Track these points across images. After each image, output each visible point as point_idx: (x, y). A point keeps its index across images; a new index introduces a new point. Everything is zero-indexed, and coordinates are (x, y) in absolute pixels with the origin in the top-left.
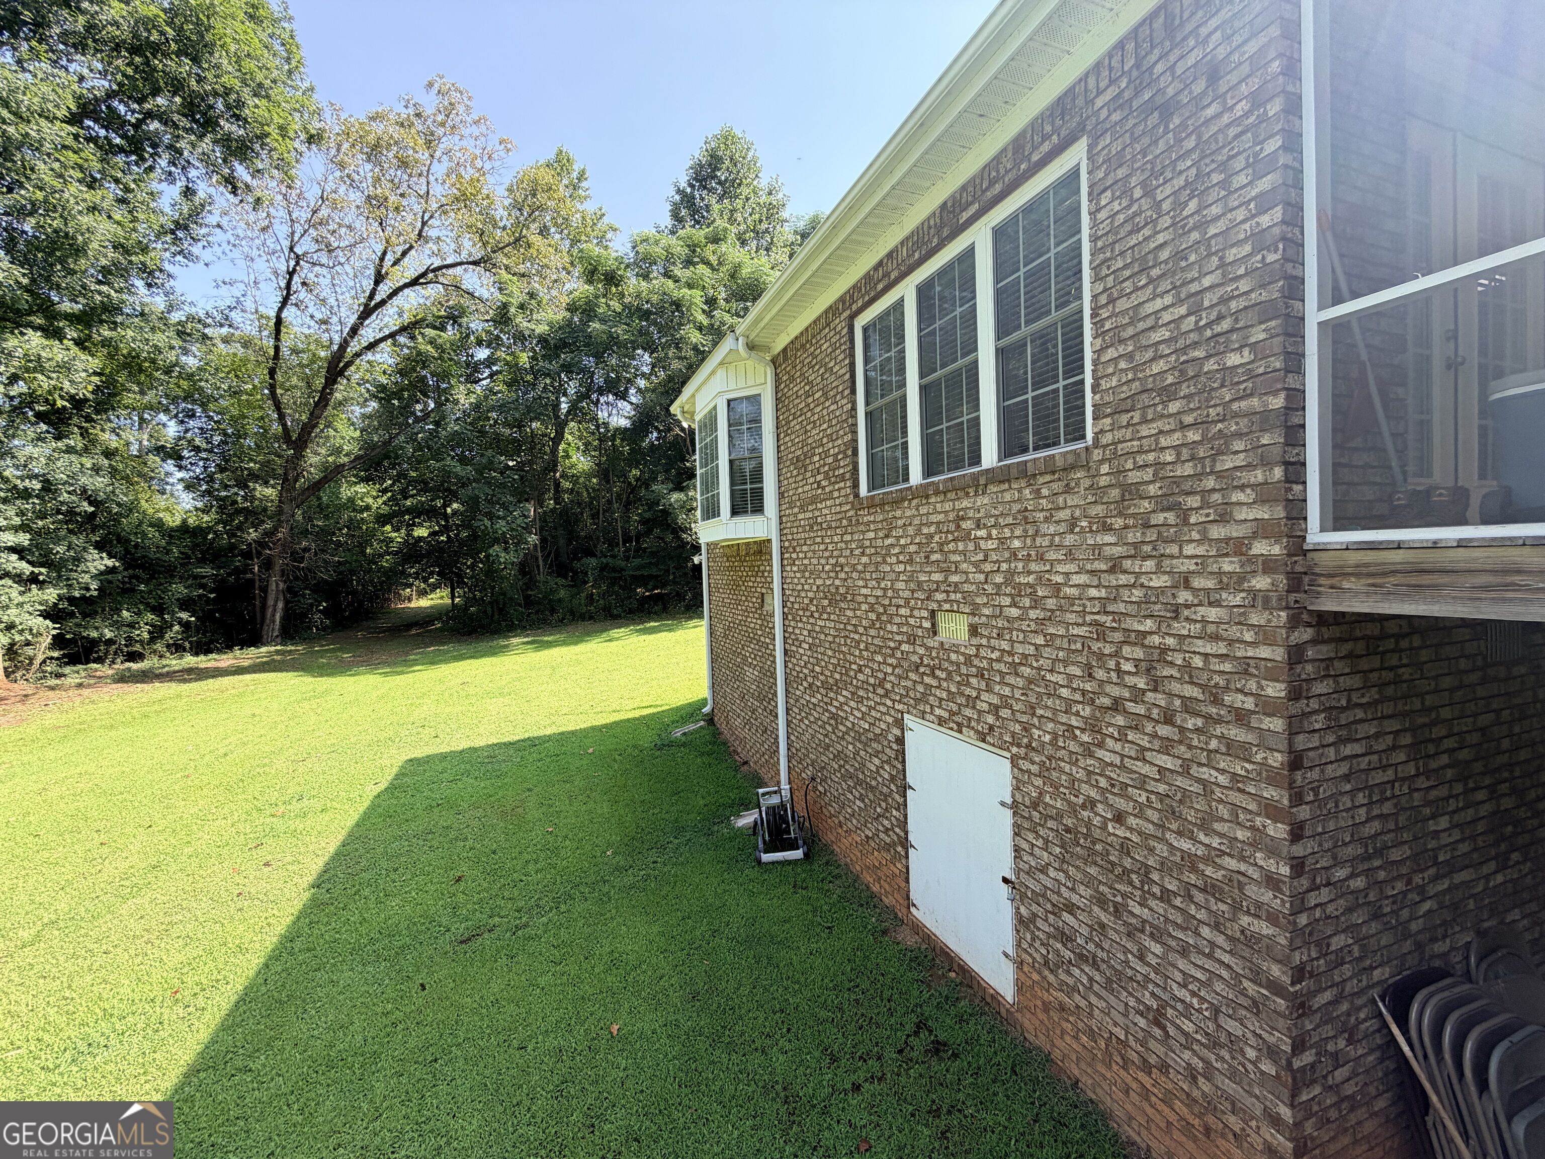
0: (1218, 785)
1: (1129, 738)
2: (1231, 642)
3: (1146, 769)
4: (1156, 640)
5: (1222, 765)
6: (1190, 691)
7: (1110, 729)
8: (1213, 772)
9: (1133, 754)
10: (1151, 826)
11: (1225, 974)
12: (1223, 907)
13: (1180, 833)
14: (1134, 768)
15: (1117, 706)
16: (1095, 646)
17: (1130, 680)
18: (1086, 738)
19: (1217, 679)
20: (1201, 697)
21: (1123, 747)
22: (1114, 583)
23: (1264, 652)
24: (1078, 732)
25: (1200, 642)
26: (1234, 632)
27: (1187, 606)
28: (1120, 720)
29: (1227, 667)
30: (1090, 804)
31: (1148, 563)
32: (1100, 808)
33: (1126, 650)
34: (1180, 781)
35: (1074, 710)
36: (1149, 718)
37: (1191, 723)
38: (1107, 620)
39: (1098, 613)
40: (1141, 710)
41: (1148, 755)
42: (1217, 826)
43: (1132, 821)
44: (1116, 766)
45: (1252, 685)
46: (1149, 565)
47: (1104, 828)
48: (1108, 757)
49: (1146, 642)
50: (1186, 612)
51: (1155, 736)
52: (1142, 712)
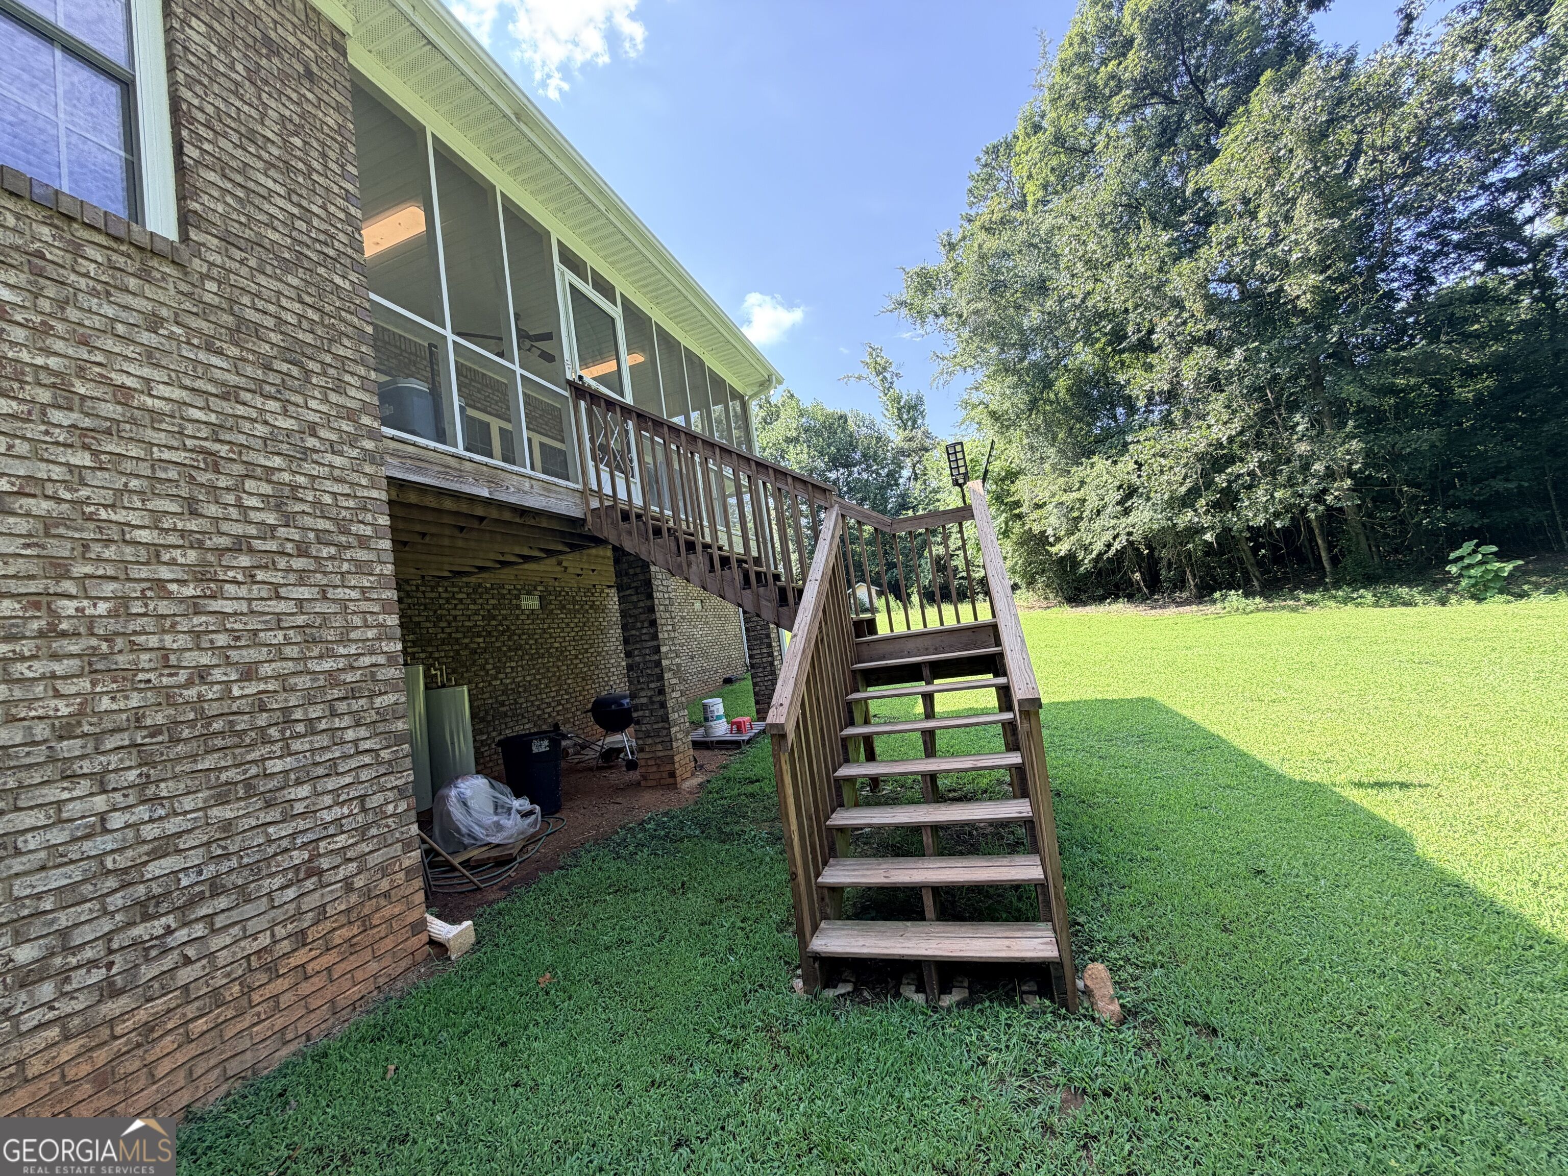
0: (351, 600)
1: (259, 578)
2: (352, 484)
3: (281, 607)
4: (286, 477)
5: (353, 583)
6: (322, 524)
7: (231, 574)
8: (347, 591)
9: (264, 594)
10: (290, 664)
11: (367, 759)
12: (362, 702)
13: (321, 657)
14: (267, 609)
15: (240, 545)
16: (202, 477)
17: (254, 516)
18: (189, 591)
19: (344, 513)
20: (332, 528)
21: (250, 590)
22: (230, 411)
23: (375, 494)
24: (173, 587)
25: (328, 483)
26: (355, 477)
27: (314, 451)
28: (245, 561)
29: (351, 503)
30: (201, 675)
31: (271, 402)
32: (217, 675)
33: (250, 485)
34: (319, 607)
35: (166, 557)
36: (283, 553)
37: (325, 552)
38: (223, 450)
39: (206, 439)
40: (272, 546)
41: (283, 591)
42: (353, 635)
43: (266, 670)
44: (242, 614)
45: (369, 518)
46: (272, 405)
47: (227, 695)
48: (228, 607)
49: (275, 478)
50: (315, 456)
51: (289, 570)
52: (274, 548)
